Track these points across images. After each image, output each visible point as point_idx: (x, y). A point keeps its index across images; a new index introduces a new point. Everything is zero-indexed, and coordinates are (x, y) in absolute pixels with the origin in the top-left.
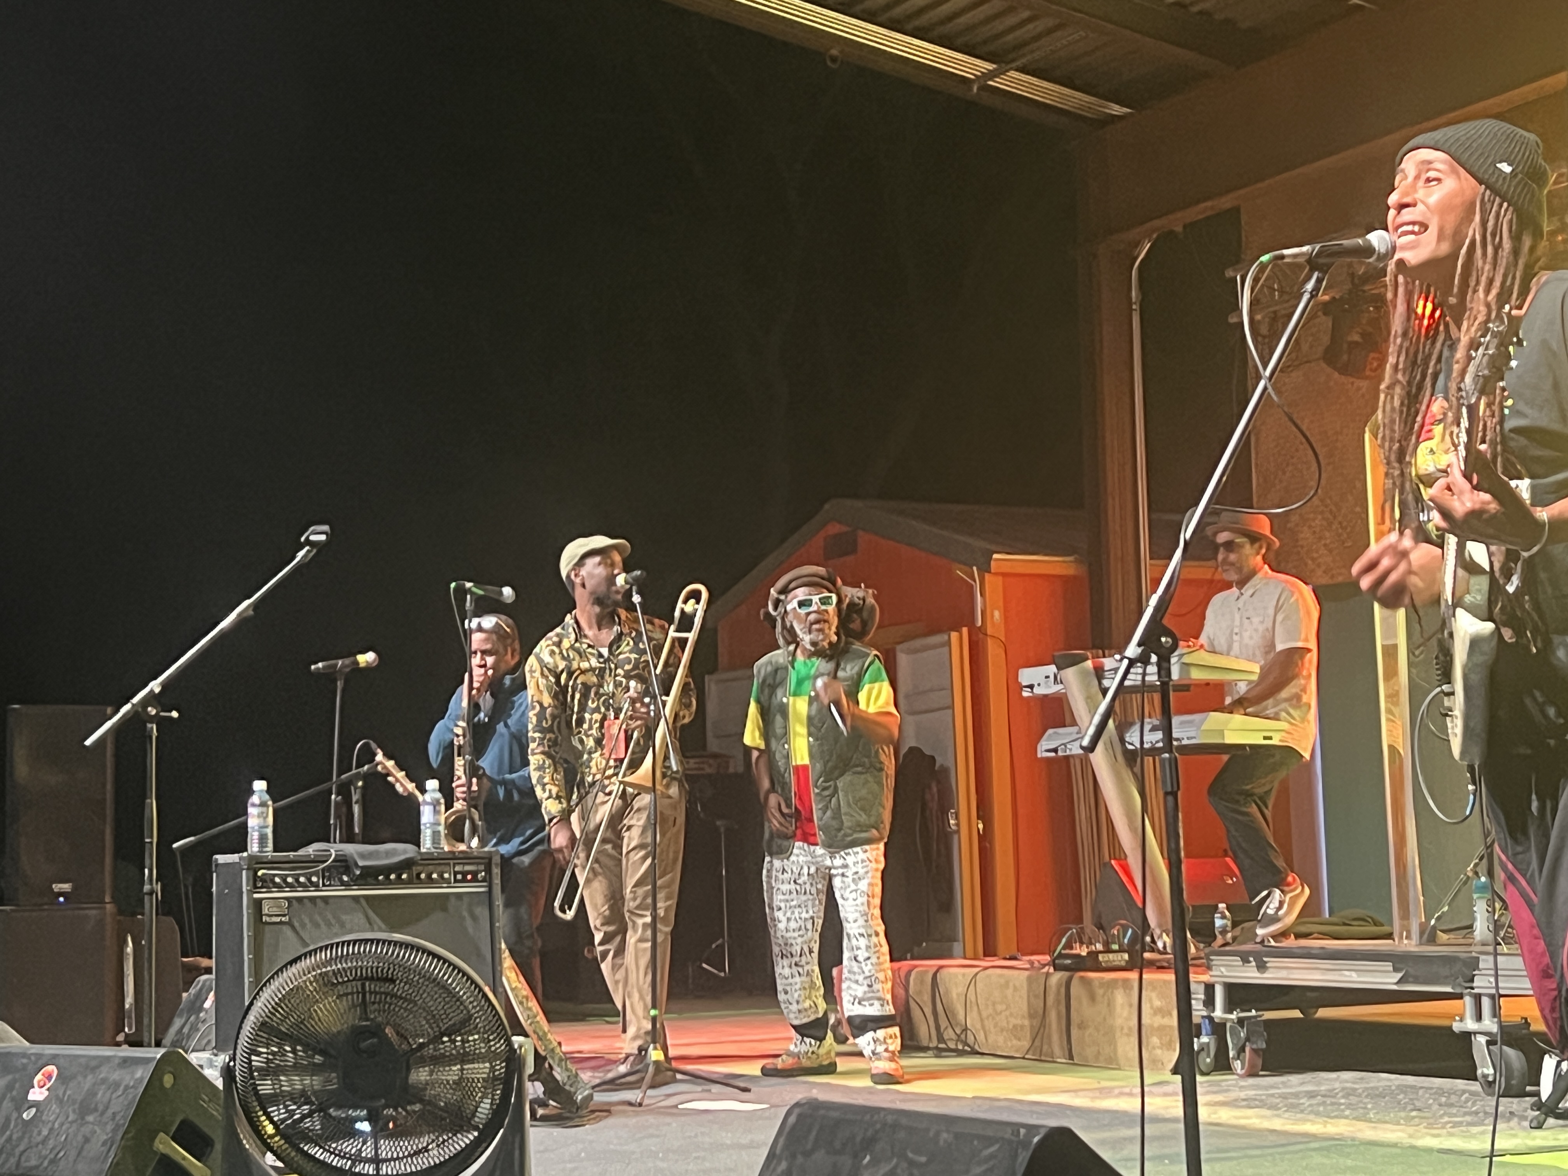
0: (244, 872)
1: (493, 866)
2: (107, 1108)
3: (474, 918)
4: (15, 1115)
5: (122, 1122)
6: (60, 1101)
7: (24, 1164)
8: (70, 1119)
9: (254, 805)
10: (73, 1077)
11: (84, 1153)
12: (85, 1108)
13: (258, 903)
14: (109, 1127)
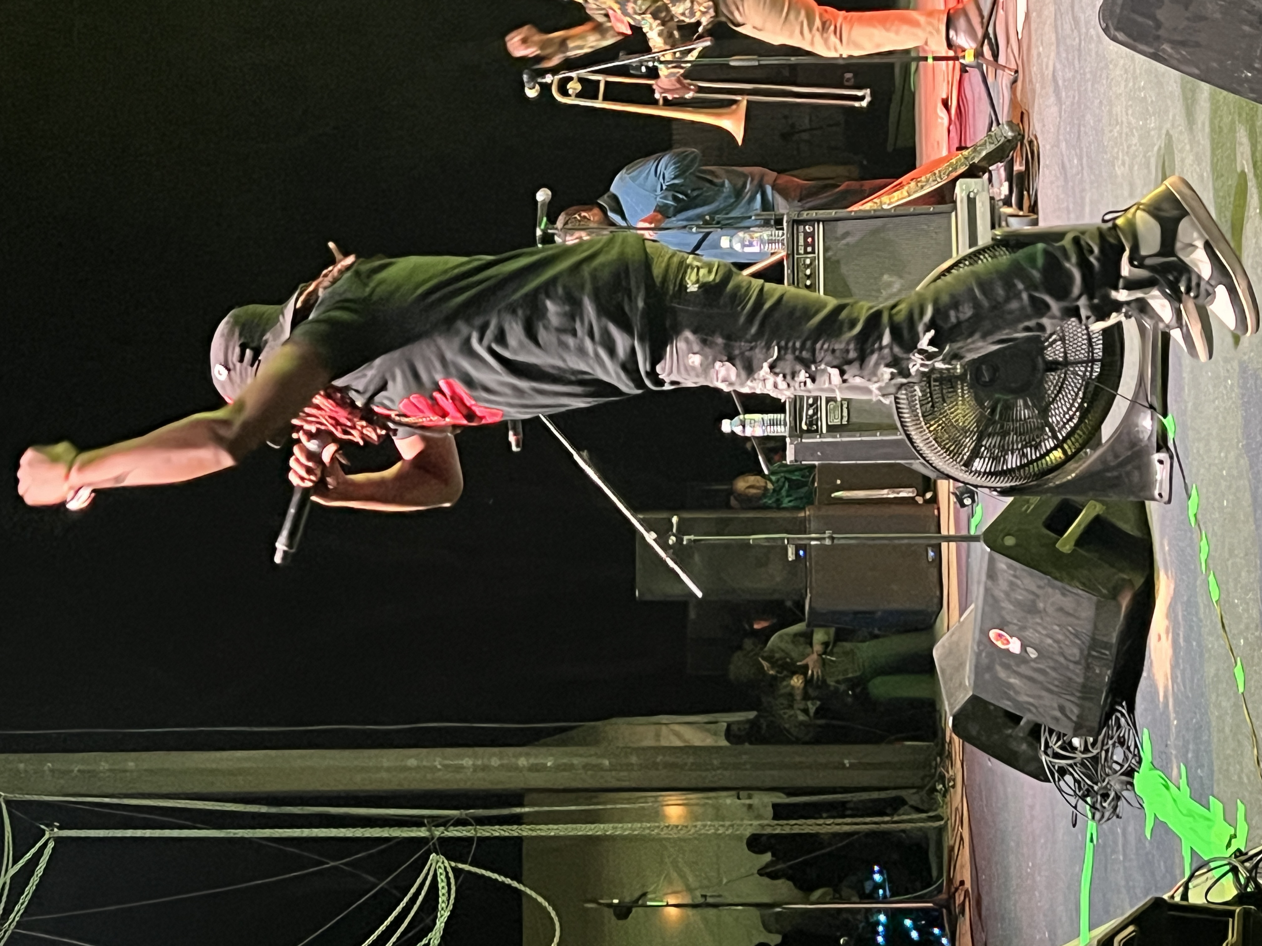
0: (803, 440)
1: (801, 218)
2: (1033, 593)
3: (846, 234)
4: (1033, 664)
5: (1046, 581)
6: (1023, 628)
7: (1077, 658)
8: (1038, 620)
9: (744, 431)
10: (1003, 618)
11: (1071, 611)
12: (1031, 609)
13: (832, 429)
14: (1050, 590)
